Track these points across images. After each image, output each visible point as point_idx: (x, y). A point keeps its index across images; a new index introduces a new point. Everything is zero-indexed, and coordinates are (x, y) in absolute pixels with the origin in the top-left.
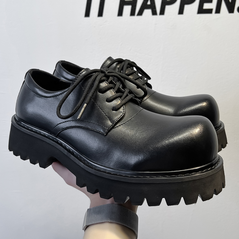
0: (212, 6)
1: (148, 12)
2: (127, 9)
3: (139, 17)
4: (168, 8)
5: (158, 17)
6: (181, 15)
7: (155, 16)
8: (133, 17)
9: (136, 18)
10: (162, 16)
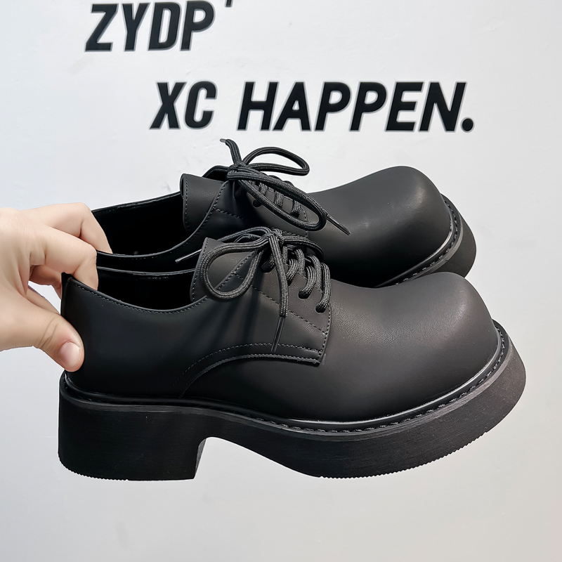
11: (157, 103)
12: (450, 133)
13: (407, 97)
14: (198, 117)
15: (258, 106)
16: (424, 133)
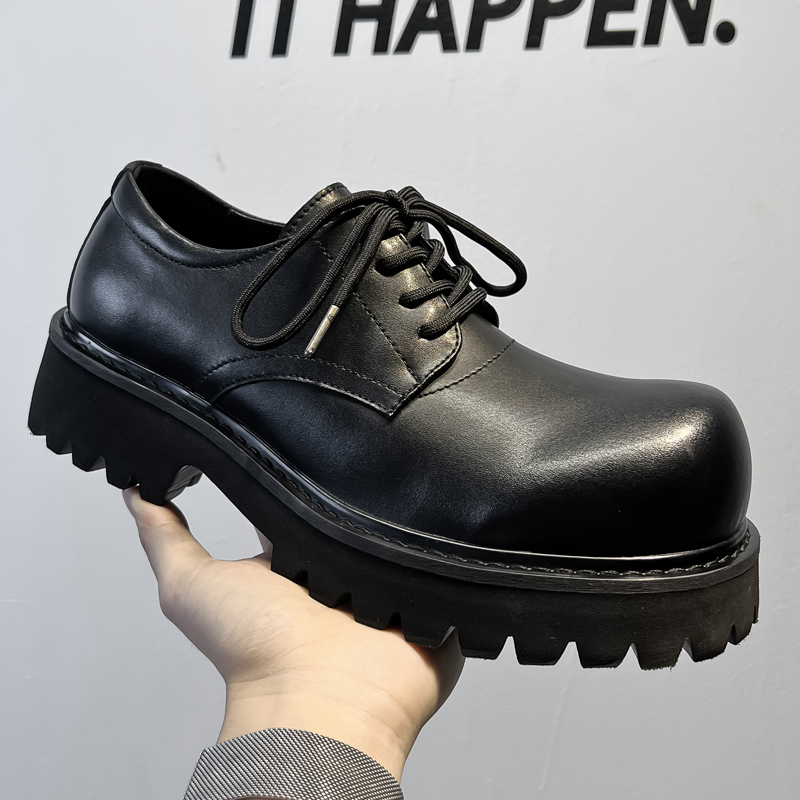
0: (635, 20)
1: (428, 42)
2: (364, 32)
3: (402, 57)
4: (491, 27)
5: (462, 56)
6: (533, 53)
7: (450, 56)
8: (381, 58)
9: (391, 59)
10: (473, 55)
12: (696, 48)
16: (651, 50)
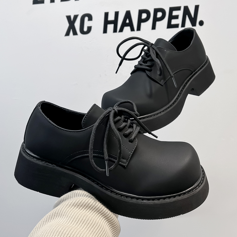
11: (67, 25)
13: (175, 13)
14: (85, 29)
15: (111, 22)
